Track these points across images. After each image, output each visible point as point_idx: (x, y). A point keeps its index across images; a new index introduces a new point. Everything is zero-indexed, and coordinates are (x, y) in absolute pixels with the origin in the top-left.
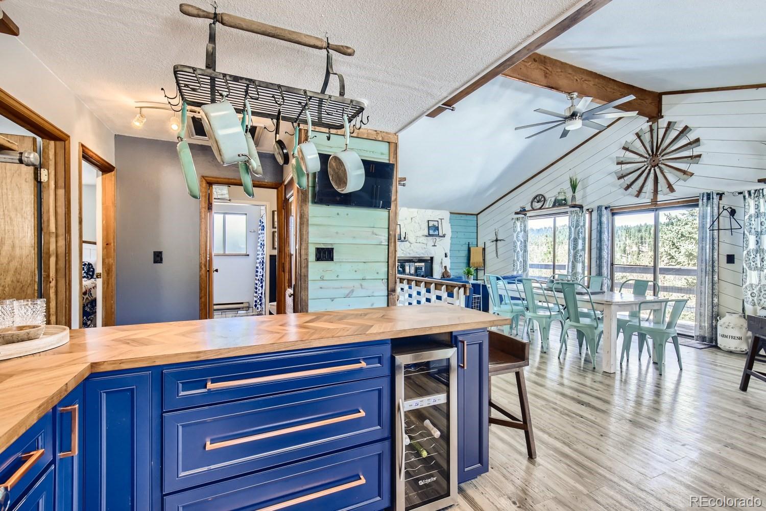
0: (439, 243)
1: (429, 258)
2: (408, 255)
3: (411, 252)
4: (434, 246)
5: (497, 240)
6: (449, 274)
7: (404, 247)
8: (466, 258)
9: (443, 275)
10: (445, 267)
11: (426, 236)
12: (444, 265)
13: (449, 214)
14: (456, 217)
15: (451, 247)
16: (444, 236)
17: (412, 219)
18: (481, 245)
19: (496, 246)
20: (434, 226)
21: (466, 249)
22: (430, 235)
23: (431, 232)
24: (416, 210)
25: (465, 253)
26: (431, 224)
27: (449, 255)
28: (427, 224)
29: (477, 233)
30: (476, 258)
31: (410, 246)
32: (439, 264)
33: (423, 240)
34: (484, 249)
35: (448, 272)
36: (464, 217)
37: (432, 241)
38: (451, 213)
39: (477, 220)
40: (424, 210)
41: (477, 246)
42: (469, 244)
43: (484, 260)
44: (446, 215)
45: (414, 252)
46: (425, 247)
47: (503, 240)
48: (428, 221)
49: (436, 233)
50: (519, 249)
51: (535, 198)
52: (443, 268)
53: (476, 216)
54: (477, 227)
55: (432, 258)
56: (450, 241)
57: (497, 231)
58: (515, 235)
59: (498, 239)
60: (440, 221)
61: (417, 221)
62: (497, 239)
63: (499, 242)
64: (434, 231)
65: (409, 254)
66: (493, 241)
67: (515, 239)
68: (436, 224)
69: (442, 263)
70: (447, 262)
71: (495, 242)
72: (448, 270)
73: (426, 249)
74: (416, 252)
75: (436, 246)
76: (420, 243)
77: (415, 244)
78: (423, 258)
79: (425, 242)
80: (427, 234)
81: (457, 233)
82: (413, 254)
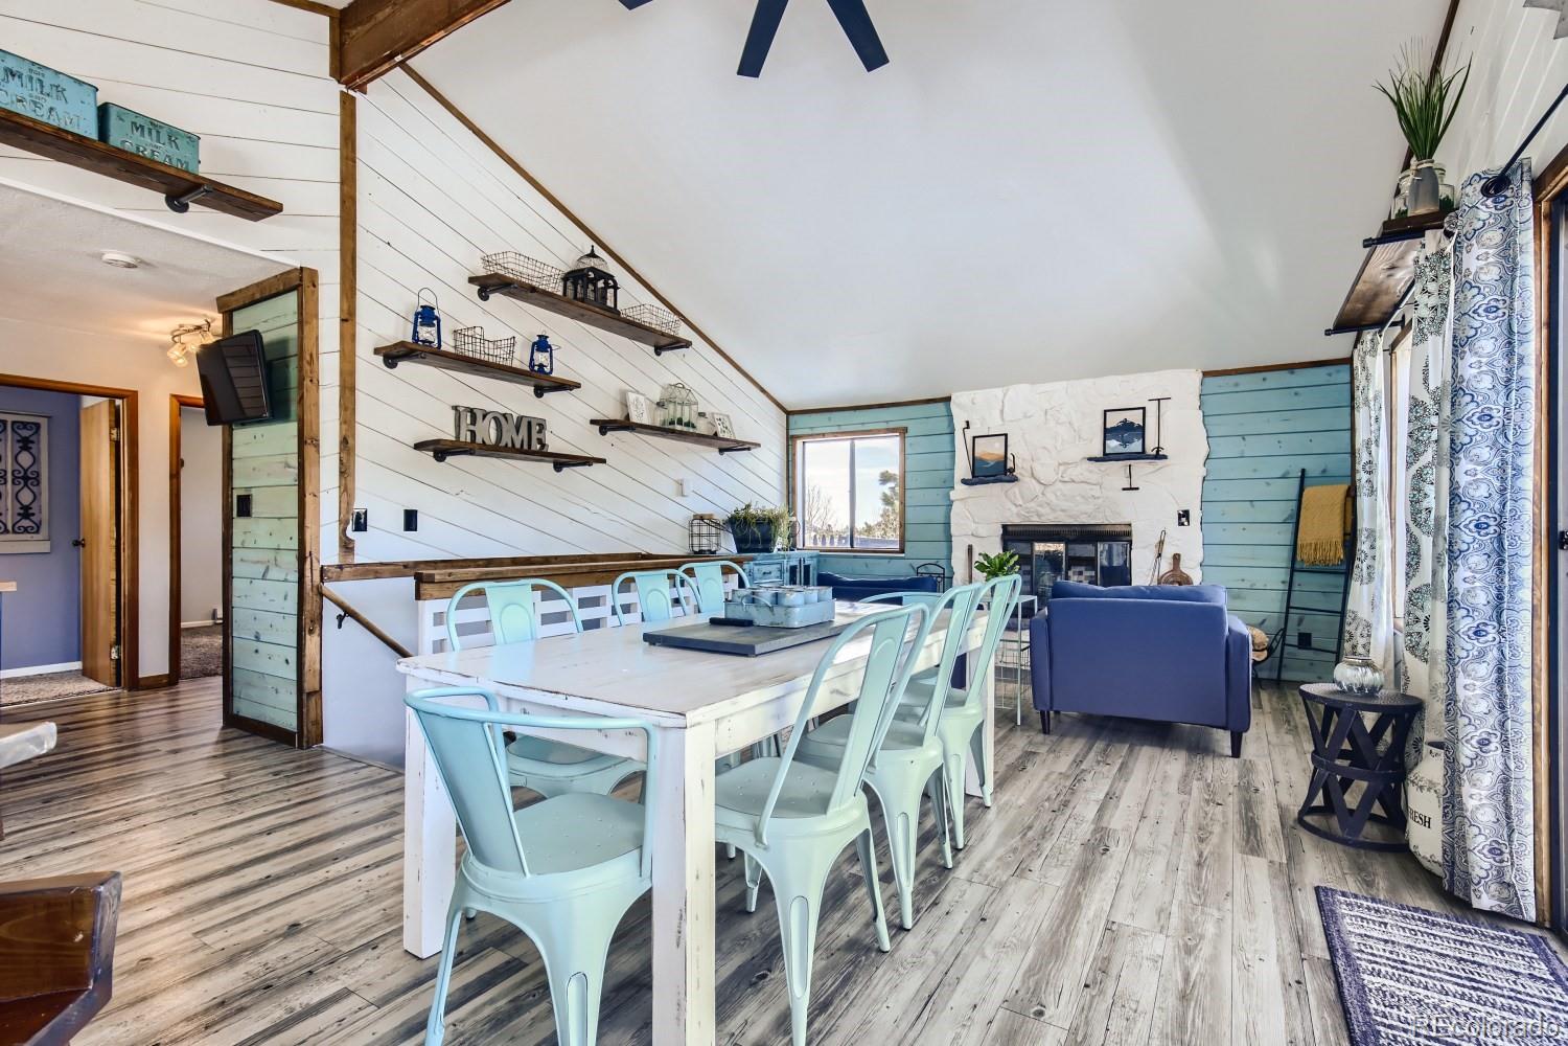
0: (1145, 478)
1: (1117, 528)
2: (1035, 520)
3: (1045, 510)
4: (1131, 489)
7: (1023, 498)
10: (1178, 559)
11: (1097, 460)
12: (1168, 552)
13: (1196, 379)
15: (1207, 488)
16: (1165, 454)
17: (1046, 412)
20: (1126, 424)
22: (1107, 457)
23: (1116, 446)
26: (1114, 421)
27: (1195, 515)
28: (1100, 422)
30: (1316, 527)
31: (1043, 494)
32: (1153, 550)
33: (1089, 472)
34: (1352, 493)
35: (1186, 575)
37: (1117, 473)
38: (1208, 374)
42: (1304, 476)
43: (1350, 535)
44: (1182, 383)
45: (1053, 510)
46: (1097, 493)
48: (1106, 412)
49: (1136, 447)
52: (1169, 560)
53: (1346, 367)
55: (1127, 528)
56: (1199, 469)
60: (1152, 408)
61: (1063, 419)
64: (1128, 442)
65: (1038, 516)
68: (1135, 418)
69: (1164, 544)
73: (1098, 498)
74: (1063, 511)
75: (1137, 489)
76: (1073, 481)
77: (1060, 485)
78: (1097, 529)
79: (1094, 478)
80: (1100, 454)
81: (1244, 439)
82: (1049, 517)
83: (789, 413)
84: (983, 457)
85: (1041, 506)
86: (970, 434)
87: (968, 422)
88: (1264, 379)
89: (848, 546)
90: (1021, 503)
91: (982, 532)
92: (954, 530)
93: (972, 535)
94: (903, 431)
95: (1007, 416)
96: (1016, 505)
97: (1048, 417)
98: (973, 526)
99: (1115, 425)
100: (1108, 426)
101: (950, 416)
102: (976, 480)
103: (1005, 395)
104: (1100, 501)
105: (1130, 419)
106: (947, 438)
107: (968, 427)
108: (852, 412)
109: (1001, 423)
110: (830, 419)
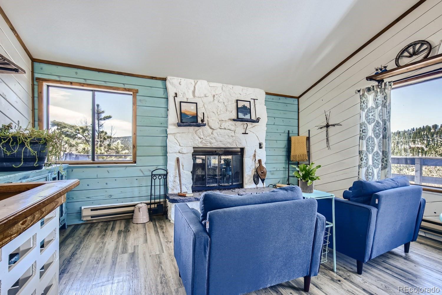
0: (251, 130)
1: (239, 150)
2: (209, 145)
3: (213, 141)
4: (245, 133)
5: (327, 126)
6: (264, 170)
7: (204, 135)
8: (285, 149)
9: (257, 172)
10: (260, 161)
11: (234, 120)
12: (257, 159)
13: (264, 95)
14: (273, 99)
15: (267, 136)
16: (257, 121)
17: (214, 96)
18: (304, 133)
19: (327, 134)
20: (244, 107)
21: (285, 138)
22: (238, 119)
23: (241, 116)
24: (219, 85)
25: (283, 144)
26: (241, 104)
27: (264, 146)
28: (235, 104)
29: (298, 119)
30: (298, 150)
31: (212, 133)
32: (252, 157)
33: (231, 125)
34: (308, 139)
35: (263, 167)
36: (283, 100)
37: (242, 126)
38: (267, 94)
39: (298, 105)
40: (231, 86)
41: (298, 135)
42: (289, 133)
43: (309, 152)
44: (260, 95)
45: (217, 141)
46: (233, 135)
47: (337, 125)
48: (237, 100)
49: (247, 116)
50: (370, 133)
51: (406, 49)
52: (257, 162)
53: (297, 100)
54: (298, 113)
55: (242, 150)
56: (266, 129)
57: (328, 113)
58: (364, 114)
59: (330, 124)
60: (252, 101)
61: (221, 100)
62: (328, 123)
63: (331, 129)
64: (245, 114)
65: (210, 143)
66: (321, 128)
67: (364, 119)
68: (247, 104)
69: (255, 156)
70: (262, 155)
71: (325, 129)
72: (263, 164)
73: (234, 136)
74: (221, 141)
75: (247, 134)
76: (225, 129)
77: (219, 130)
78: (231, 150)
79: (233, 128)
80: (235, 118)
81: (275, 119)
82: (215, 144)
83: (34, 60)
84: (186, 113)
85: (212, 139)
86: (178, 100)
87: (176, 94)
88: (279, 99)
89: (90, 160)
90: (202, 137)
91: (185, 151)
92: (169, 150)
93: (179, 152)
94: (135, 93)
95: (197, 94)
96: (200, 138)
97: (215, 98)
98: (179, 148)
99: (241, 106)
100: (239, 107)
101: (166, 88)
102: (182, 124)
103: (196, 84)
104: (234, 138)
105: (246, 105)
106: (164, 100)
107: (176, 96)
108: (97, 73)
109: (193, 97)
110: (76, 73)
